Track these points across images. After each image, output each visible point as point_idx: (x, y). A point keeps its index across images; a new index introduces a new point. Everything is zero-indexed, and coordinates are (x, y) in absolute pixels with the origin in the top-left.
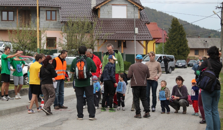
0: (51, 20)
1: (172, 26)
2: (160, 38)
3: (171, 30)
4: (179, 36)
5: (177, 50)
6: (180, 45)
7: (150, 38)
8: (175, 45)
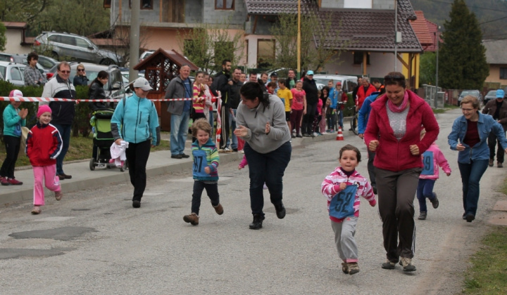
0: (224, 7)
1: (451, 16)
2: (430, 44)
3: (450, 23)
4: (467, 38)
5: (461, 68)
6: (469, 59)
7: (417, 48)
8: (459, 58)
